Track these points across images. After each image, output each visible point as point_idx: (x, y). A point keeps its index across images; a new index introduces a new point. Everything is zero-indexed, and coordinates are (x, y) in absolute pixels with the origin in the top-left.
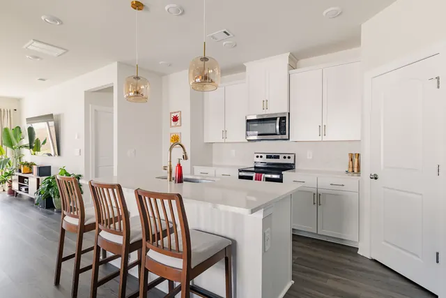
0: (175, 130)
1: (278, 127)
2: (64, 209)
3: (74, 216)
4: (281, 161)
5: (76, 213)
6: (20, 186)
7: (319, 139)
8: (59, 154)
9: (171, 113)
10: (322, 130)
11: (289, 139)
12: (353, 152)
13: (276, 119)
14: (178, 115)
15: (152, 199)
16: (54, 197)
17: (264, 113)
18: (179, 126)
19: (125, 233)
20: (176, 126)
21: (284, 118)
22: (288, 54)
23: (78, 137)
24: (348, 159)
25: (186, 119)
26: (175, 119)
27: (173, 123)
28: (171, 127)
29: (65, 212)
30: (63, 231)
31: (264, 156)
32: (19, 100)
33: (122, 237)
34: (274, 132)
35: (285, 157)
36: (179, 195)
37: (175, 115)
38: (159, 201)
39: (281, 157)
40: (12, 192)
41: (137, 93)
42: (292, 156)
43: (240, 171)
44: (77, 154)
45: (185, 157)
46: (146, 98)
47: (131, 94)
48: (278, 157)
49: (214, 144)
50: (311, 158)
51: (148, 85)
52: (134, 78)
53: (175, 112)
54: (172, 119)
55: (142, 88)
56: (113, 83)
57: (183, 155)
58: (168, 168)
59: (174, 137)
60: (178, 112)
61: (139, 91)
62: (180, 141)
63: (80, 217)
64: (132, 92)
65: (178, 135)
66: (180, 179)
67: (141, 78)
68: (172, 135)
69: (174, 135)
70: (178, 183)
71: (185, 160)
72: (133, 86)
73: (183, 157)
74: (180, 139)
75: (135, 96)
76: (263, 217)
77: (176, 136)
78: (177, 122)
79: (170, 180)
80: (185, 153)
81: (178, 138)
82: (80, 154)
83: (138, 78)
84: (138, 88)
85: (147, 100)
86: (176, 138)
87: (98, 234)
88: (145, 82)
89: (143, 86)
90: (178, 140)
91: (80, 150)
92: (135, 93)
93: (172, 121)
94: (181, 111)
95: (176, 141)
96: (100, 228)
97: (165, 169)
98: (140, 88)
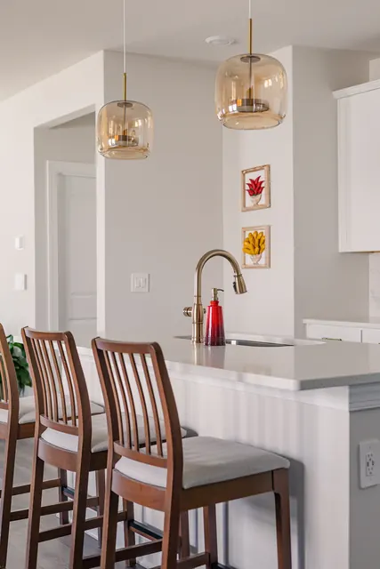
0: (256, 220)
9: (245, 172)
14: (262, 175)
15: (117, 355)
18: (264, 207)
19: (81, 430)
20: (257, 207)
23: (20, 246)
25: (282, 188)
26: (255, 188)
27: (250, 200)
28: (245, 209)
37: (253, 176)
38: (126, 357)
41: (125, 138)
44: (20, 285)
45: (240, 287)
46: (145, 150)
47: (112, 142)
51: (149, 118)
52: (120, 105)
53: (255, 170)
54: (247, 187)
55: (136, 125)
56: (94, 105)
57: (235, 283)
58: (194, 312)
59: (251, 239)
60: (262, 168)
61: (129, 134)
62: (267, 249)
63: (10, 407)
64: (113, 137)
65: (262, 233)
66: (218, 336)
67: (134, 105)
68: (247, 233)
69: (253, 232)
70: (211, 345)
71: (237, 293)
72: (117, 121)
73: (235, 286)
74: (266, 243)
75: (120, 147)
76: (350, 407)
77: (257, 235)
78: (259, 196)
79: (199, 341)
80: (239, 276)
81: (262, 241)
82: (26, 288)
83: (126, 104)
84: (127, 127)
85: (145, 153)
86: (257, 241)
87: (39, 437)
88: (143, 111)
89: (139, 121)
90: (262, 247)
91: (26, 276)
92: (119, 140)
93: (247, 193)
94: (269, 166)
95: (257, 249)
96: (42, 423)
97: (188, 315)
98: (131, 125)
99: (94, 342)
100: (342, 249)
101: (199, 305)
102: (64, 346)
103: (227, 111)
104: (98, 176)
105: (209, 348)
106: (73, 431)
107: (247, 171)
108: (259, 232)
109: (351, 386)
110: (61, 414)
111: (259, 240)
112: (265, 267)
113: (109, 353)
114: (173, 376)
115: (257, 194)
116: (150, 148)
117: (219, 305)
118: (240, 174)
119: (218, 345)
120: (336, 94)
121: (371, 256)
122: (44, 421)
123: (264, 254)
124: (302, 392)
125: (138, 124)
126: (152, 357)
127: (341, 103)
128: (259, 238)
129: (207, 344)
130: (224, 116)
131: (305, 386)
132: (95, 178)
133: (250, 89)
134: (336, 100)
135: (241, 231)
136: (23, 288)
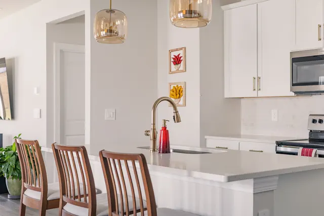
0: (177, 79)
2: (24, 181)
3: (35, 189)
5: (37, 186)
8: (13, 117)
14: (181, 53)
15: (116, 161)
16: (8, 177)
18: (182, 71)
19: (90, 205)
20: (178, 71)
23: (38, 92)
25: (193, 60)
26: (177, 60)
27: (174, 68)
28: (171, 72)
29: (26, 185)
30: (24, 207)
33: (87, 209)
36: (142, 156)
37: (176, 53)
38: (123, 162)
41: (111, 31)
43: (279, 144)
44: (37, 115)
45: (177, 119)
46: (123, 38)
47: (103, 33)
49: (242, 101)
51: (125, 20)
52: (107, 11)
53: (177, 50)
54: (172, 60)
55: (117, 24)
56: (84, 11)
57: (174, 116)
58: (151, 133)
59: (174, 90)
60: (181, 49)
61: (113, 29)
62: (184, 96)
63: (42, 190)
64: (104, 30)
65: (181, 86)
66: (166, 147)
67: (116, 11)
68: (172, 86)
69: (175, 86)
70: (163, 153)
71: (175, 122)
72: (105, 21)
73: (174, 118)
74: (184, 92)
75: (108, 36)
76: (254, 191)
77: (178, 88)
78: (179, 65)
79: (154, 150)
80: (176, 112)
81: (181, 91)
82: (41, 117)
83: (111, 11)
84: (112, 25)
85: (123, 40)
86: (178, 91)
87: (62, 208)
88: (121, 15)
89: (119, 21)
90: (181, 94)
91: (41, 110)
92: (107, 32)
93: (172, 63)
94: (185, 48)
95: (178, 95)
96: (64, 200)
97: (147, 135)
98: (114, 24)
99: (101, 153)
100: (226, 96)
101: (154, 129)
102: (80, 154)
103: (177, 17)
104: (86, 52)
105: (161, 155)
106: (85, 205)
107: (172, 51)
108: (179, 86)
109: (255, 179)
110: (77, 194)
111: (179, 91)
112: (183, 106)
113: (111, 160)
114: (151, 173)
115: (178, 64)
116: (125, 37)
117: (167, 129)
118: (168, 52)
119: (166, 153)
120: (223, 7)
121: (242, 100)
122: (65, 198)
123: (182, 98)
124: (230, 183)
125: (118, 23)
126: (139, 162)
127: (226, 13)
128: (179, 89)
129: (160, 153)
130: (174, 20)
131: (230, 179)
132: (84, 53)
133: (190, 5)
134: (223, 11)
135: (168, 85)
136: (39, 117)
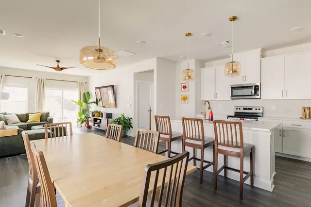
1: (253, 91)
4: (254, 111)
6: (94, 123)
7: (282, 98)
8: (116, 107)
9: (182, 84)
10: (284, 93)
11: (260, 99)
12: (306, 106)
13: (252, 87)
17: (243, 83)
18: (187, 91)
20: (185, 91)
21: (258, 86)
22: (261, 49)
23: (129, 98)
24: (302, 110)
26: (185, 87)
27: (183, 90)
31: (242, 109)
32: (87, 77)
34: (250, 94)
35: (256, 109)
37: (184, 85)
39: (254, 109)
40: (89, 127)
42: (261, 109)
44: (129, 106)
48: (251, 109)
50: (275, 109)
60: (187, 83)
65: (187, 96)
68: (183, 96)
86: (185, 98)
91: (131, 104)
100: (202, 100)
112: (187, 103)
123: (187, 100)
